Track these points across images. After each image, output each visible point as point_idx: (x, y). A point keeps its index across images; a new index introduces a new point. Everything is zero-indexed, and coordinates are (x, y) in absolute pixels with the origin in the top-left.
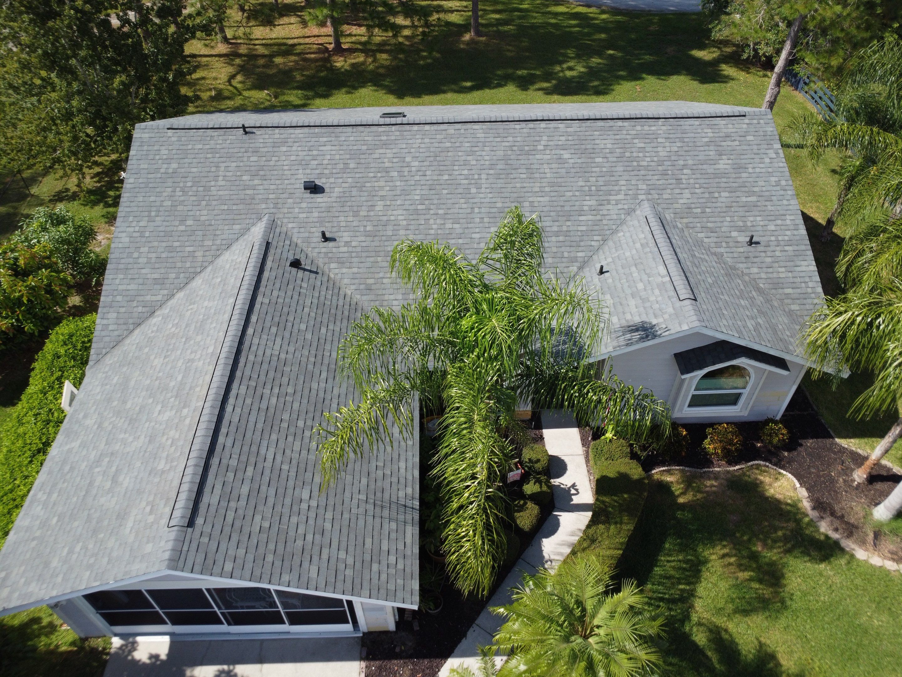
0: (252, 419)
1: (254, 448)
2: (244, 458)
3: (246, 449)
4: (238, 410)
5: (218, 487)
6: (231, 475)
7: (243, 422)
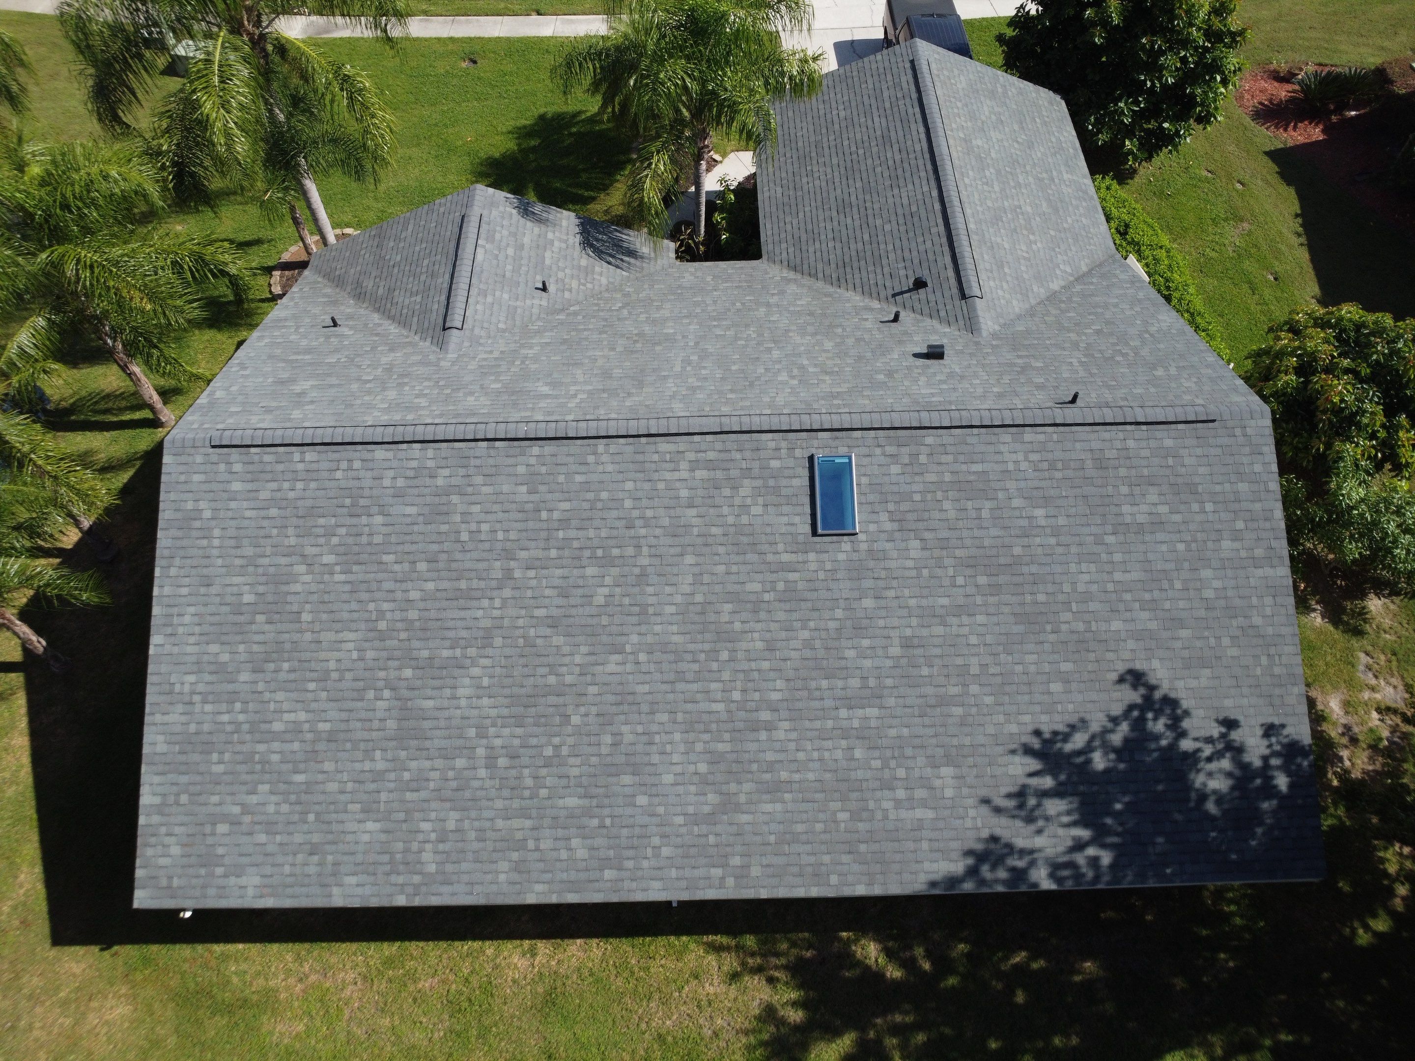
0: (901, 133)
1: (890, 118)
2: (895, 109)
3: (897, 115)
4: (914, 133)
5: (904, 85)
6: (900, 95)
7: (906, 129)
